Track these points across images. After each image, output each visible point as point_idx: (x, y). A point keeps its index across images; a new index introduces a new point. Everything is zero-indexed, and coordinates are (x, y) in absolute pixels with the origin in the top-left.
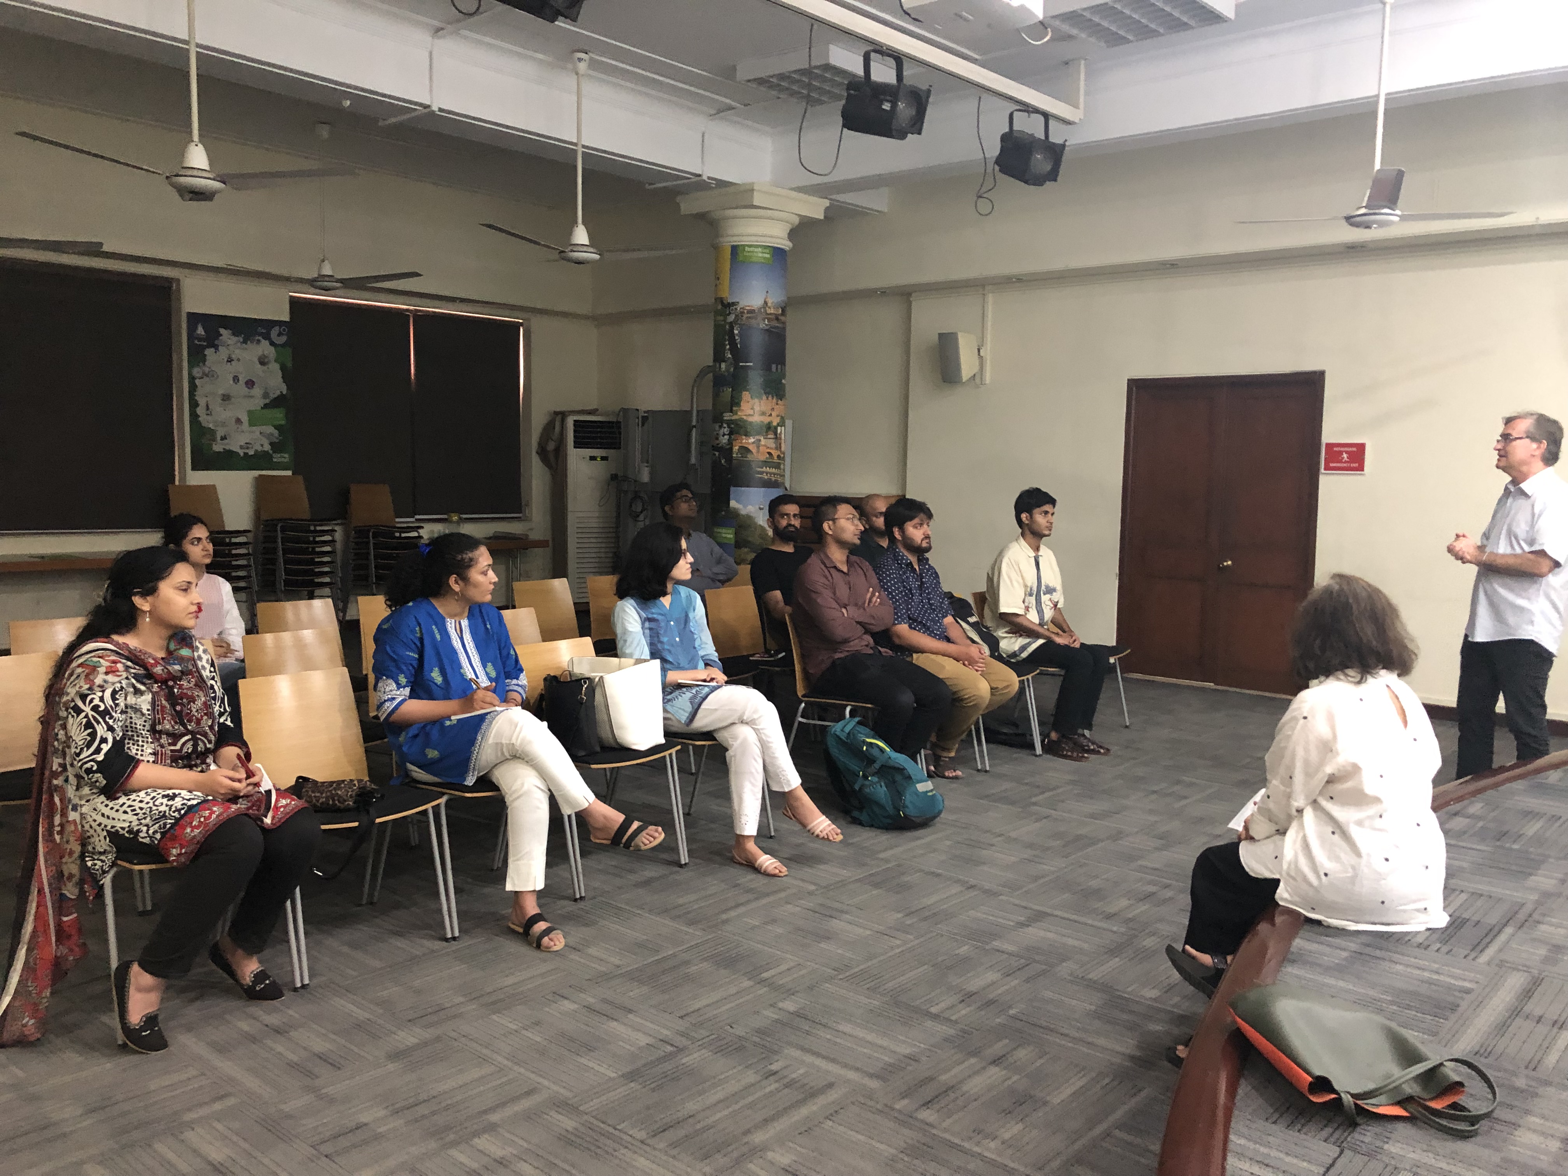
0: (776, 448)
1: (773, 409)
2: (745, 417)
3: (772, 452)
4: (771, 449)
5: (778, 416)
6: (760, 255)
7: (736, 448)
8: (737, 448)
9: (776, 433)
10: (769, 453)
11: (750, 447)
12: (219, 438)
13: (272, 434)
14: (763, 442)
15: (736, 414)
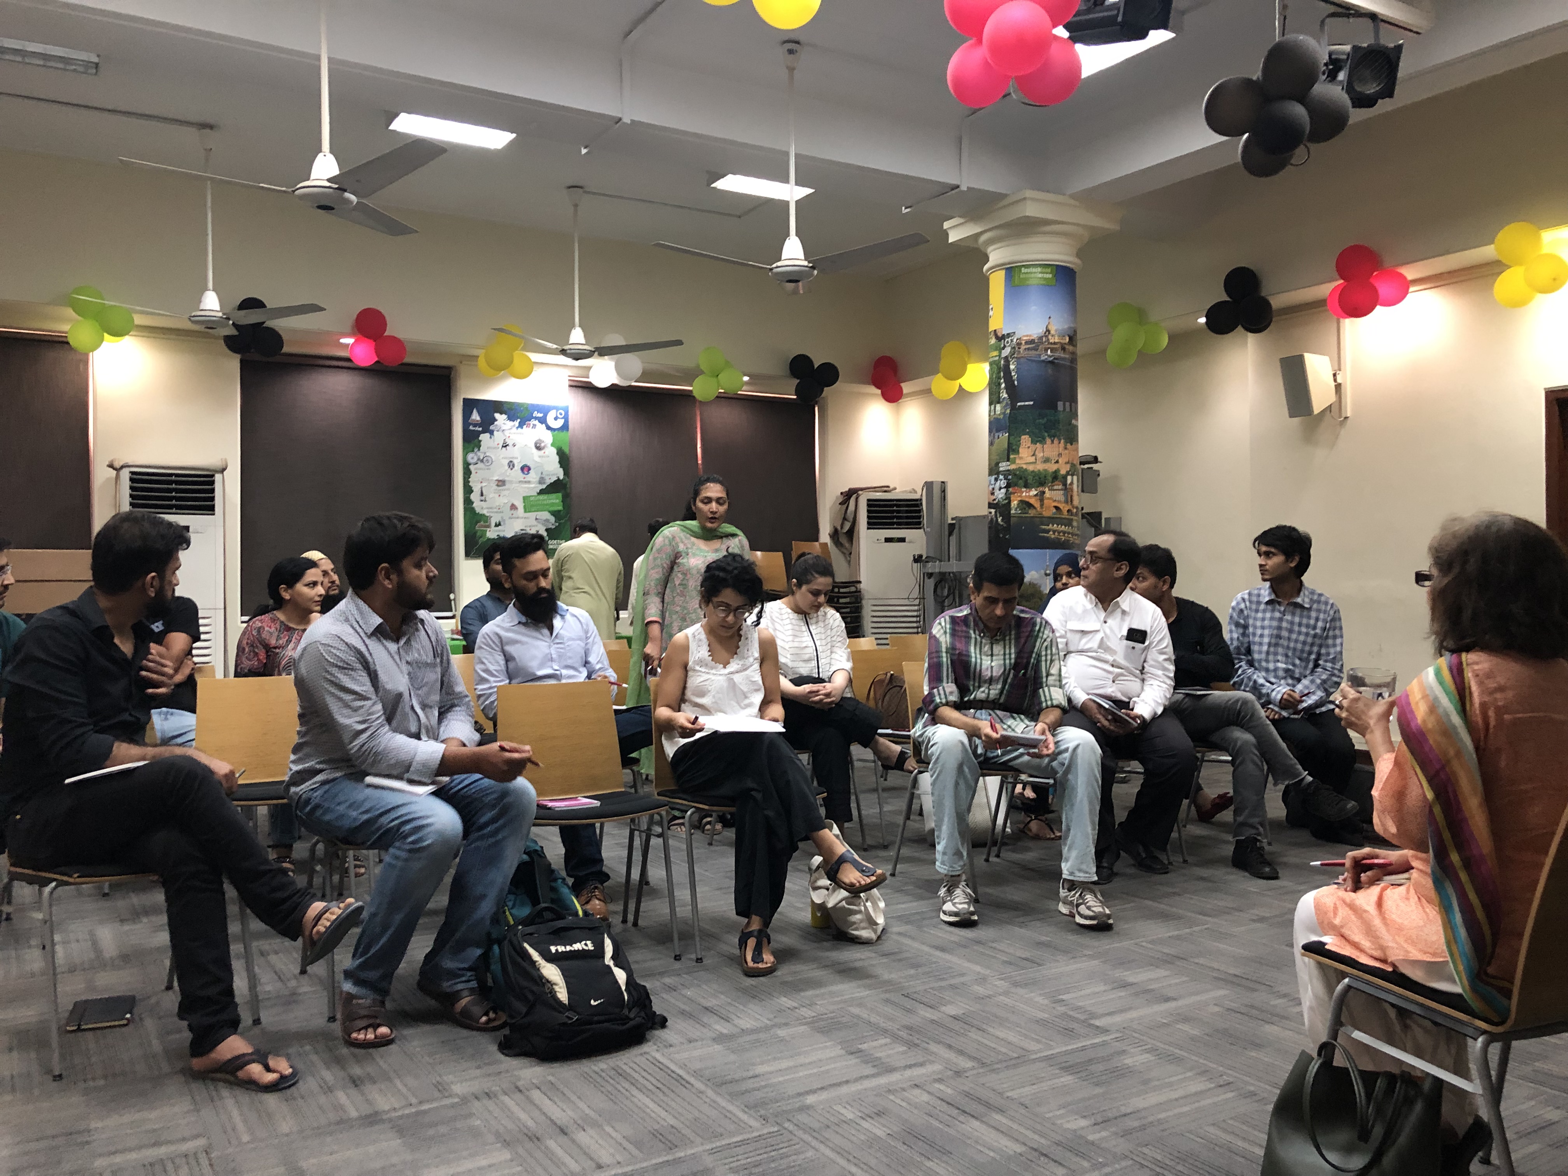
0: (1066, 502)
1: (1060, 455)
2: (1025, 467)
3: (1061, 506)
4: (1059, 502)
5: (1067, 463)
6: (1040, 275)
7: (1014, 503)
8: (1016, 502)
9: (1065, 484)
10: (1057, 508)
11: (1032, 501)
12: (493, 524)
13: (547, 520)
14: (1048, 494)
15: (1014, 462)
